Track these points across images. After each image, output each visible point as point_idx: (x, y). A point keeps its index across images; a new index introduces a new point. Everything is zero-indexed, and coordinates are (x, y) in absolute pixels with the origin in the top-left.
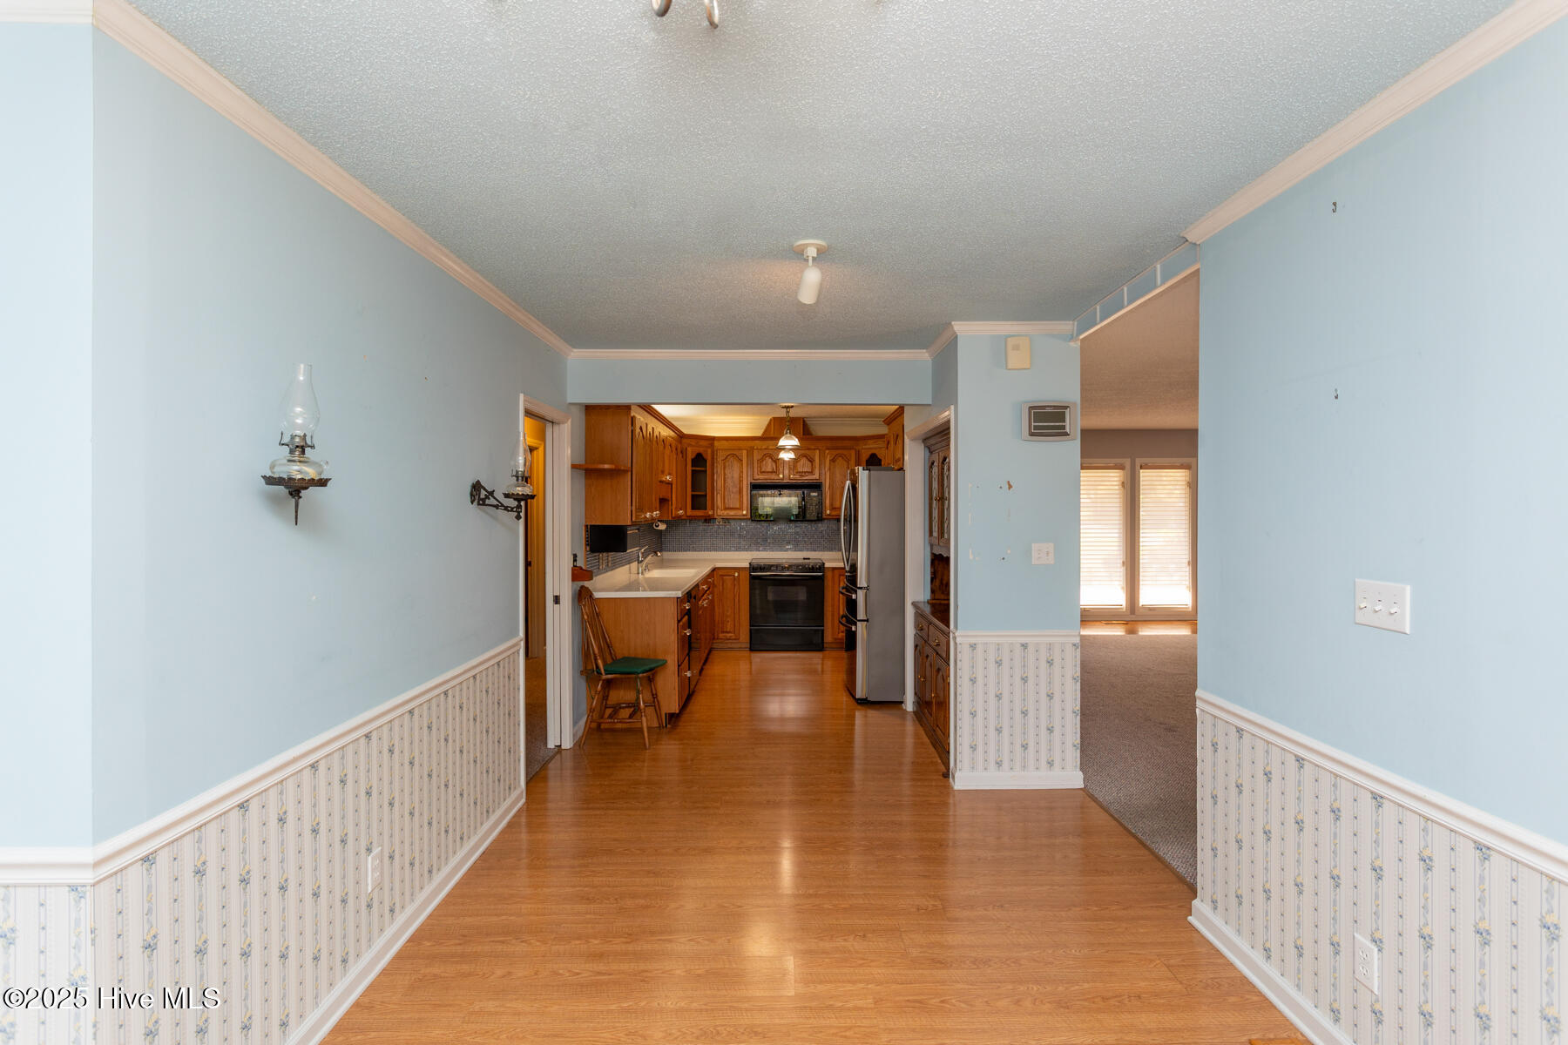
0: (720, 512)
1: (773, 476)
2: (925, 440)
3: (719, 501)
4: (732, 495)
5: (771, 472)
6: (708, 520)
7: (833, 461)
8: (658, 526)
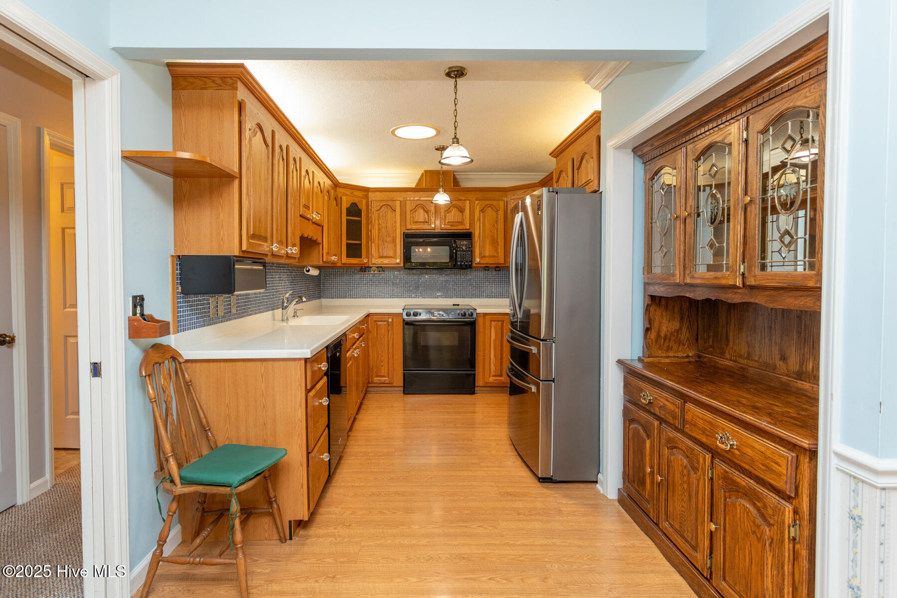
0: (374, 261)
1: (426, 226)
2: (635, 150)
3: (374, 251)
4: (386, 244)
5: (423, 222)
6: (364, 269)
7: (482, 211)
8: (308, 271)
